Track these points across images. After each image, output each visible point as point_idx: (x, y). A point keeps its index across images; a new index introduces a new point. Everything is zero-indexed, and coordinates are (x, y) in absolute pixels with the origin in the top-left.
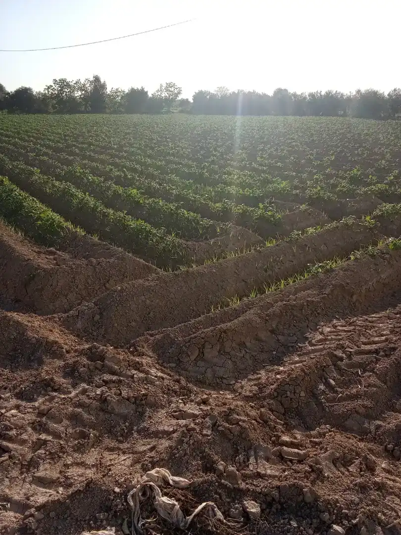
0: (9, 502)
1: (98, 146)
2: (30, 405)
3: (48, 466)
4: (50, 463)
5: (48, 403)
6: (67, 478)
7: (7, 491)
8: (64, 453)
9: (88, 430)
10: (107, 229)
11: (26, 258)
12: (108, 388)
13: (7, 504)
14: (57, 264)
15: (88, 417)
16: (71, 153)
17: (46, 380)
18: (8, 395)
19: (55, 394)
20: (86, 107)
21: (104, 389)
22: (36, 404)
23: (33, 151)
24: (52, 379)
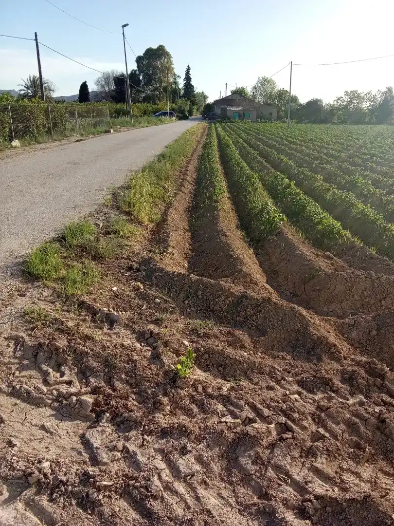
0: (290, 478)
1: (381, 157)
2: (311, 396)
3: (324, 460)
4: (326, 459)
5: (326, 401)
6: (342, 481)
7: (288, 467)
8: (339, 455)
9: (364, 444)
10: (386, 244)
11: (309, 258)
12: (387, 410)
13: (288, 480)
14: (336, 270)
15: (365, 430)
16: (353, 164)
17: (326, 378)
18: (291, 379)
19: (333, 395)
20: (371, 118)
21: (382, 408)
22: (316, 398)
23: (316, 159)
24: (331, 380)
